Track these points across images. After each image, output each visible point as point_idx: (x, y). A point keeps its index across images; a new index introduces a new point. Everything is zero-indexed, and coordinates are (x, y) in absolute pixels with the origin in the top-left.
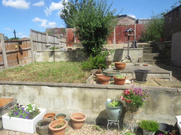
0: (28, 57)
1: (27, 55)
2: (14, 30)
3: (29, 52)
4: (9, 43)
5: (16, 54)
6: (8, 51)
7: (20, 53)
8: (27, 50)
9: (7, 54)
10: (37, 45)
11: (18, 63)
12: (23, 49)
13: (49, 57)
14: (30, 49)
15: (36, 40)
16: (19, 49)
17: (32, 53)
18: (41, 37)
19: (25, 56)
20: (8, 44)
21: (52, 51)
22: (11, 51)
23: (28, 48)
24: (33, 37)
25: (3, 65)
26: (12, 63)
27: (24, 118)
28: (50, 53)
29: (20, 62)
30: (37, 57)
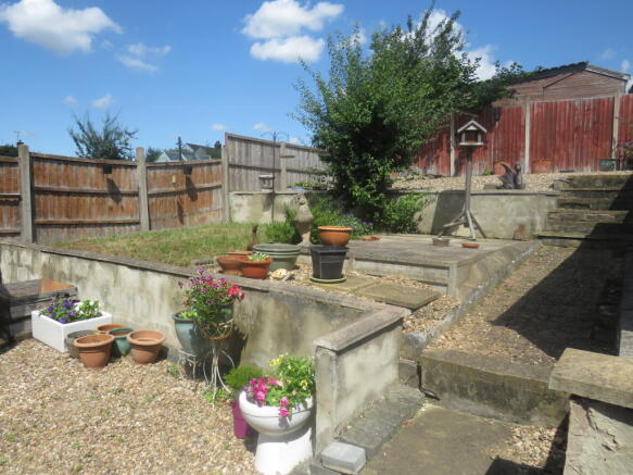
0: (213, 206)
1: (211, 202)
2: (179, 139)
3: (216, 195)
4: (158, 171)
5: (176, 198)
6: (155, 190)
7: (190, 195)
8: (210, 189)
9: (150, 196)
10: (243, 177)
11: (182, 222)
12: (198, 185)
13: (264, 211)
14: (220, 187)
15: (244, 163)
16: (187, 185)
17: (224, 197)
18: (262, 154)
19: (203, 203)
20: (155, 174)
21: (270, 194)
22: (164, 189)
23: (215, 184)
24: (234, 154)
25: (138, 223)
26: (164, 220)
27: (57, 320)
28: (264, 198)
29: (187, 219)
30: (236, 209)
